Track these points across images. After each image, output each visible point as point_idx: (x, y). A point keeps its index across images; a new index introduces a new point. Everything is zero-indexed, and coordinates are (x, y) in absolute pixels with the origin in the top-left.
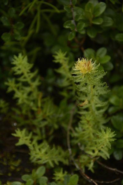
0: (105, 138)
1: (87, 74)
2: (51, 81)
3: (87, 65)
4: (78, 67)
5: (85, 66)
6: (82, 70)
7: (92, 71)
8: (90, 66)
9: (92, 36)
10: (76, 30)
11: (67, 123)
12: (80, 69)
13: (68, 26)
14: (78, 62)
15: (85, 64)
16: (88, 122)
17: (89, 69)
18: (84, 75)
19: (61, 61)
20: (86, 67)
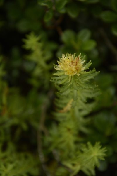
0: (93, 155)
1: (75, 76)
2: (16, 63)
3: (74, 64)
4: (62, 66)
5: (72, 66)
6: (68, 71)
7: (81, 71)
8: (78, 65)
9: (73, 15)
10: (54, 8)
11: (38, 121)
12: (66, 69)
13: (45, 3)
14: (63, 60)
15: (72, 62)
16: (69, 130)
17: (77, 69)
18: (70, 78)
19: (34, 48)
20: (74, 67)
